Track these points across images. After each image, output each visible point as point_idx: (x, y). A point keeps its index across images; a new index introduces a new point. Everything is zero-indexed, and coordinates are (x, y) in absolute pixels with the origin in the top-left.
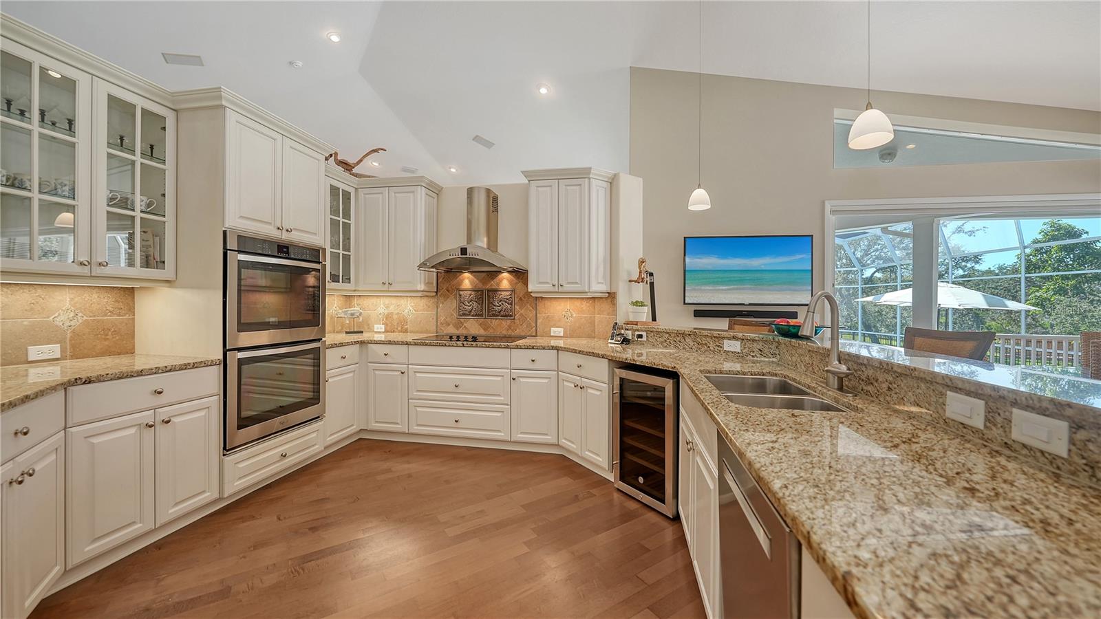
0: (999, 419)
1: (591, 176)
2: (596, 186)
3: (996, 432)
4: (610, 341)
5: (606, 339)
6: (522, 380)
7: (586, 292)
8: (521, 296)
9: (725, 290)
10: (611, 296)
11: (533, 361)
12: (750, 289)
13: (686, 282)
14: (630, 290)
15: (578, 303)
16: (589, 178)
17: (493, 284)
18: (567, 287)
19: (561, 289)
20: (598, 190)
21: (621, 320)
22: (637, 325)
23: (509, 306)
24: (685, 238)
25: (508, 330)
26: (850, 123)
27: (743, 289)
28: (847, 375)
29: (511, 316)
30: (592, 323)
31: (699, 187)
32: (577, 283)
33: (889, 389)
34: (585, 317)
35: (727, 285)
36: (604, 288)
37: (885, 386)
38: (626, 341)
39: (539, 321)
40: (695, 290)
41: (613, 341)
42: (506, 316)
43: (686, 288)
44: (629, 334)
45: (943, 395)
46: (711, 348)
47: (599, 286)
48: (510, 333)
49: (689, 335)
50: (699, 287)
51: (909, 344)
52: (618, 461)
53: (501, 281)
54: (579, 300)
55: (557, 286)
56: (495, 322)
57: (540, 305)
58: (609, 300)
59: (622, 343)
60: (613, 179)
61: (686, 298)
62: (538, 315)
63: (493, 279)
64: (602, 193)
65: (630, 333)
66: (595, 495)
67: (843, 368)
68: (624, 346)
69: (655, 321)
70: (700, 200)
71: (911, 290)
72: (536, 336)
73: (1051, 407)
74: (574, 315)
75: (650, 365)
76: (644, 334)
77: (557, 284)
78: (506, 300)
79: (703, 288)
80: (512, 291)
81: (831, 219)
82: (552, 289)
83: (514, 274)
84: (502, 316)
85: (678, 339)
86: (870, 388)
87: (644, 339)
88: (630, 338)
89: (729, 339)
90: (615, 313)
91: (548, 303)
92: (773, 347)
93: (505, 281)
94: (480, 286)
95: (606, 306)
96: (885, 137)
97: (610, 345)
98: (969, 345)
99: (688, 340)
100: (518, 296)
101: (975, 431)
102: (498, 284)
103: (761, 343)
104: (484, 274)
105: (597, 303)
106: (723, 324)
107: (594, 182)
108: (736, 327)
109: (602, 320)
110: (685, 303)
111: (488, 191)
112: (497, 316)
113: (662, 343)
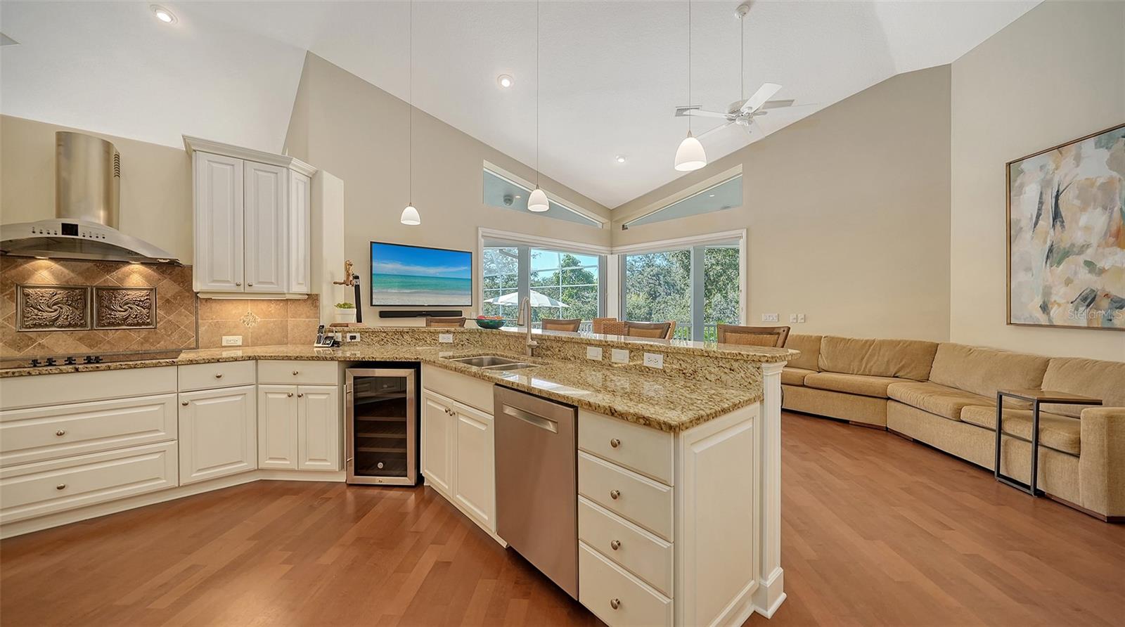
0: (607, 355)
1: (290, 167)
2: (296, 178)
3: (607, 360)
4: (315, 345)
5: (311, 343)
6: (198, 403)
7: (284, 294)
8: (168, 296)
9: (410, 293)
10: (313, 299)
11: (218, 377)
12: (428, 293)
13: (373, 285)
14: (333, 291)
15: (263, 306)
16: (288, 169)
17: (111, 279)
18: (257, 287)
19: (248, 289)
20: (297, 183)
21: (325, 321)
22: (347, 326)
23: (145, 311)
24: (371, 242)
25: (142, 344)
26: (530, 191)
27: (424, 293)
28: (538, 347)
29: (148, 324)
30: (284, 328)
31: (410, 205)
32: (272, 283)
33: (559, 351)
34: (274, 322)
35: (410, 289)
36: (305, 290)
37: (557, 350)
38: (336, 344)
39: (202, 329)
40: (382, 292)
41: (320, 345)
42: (138, 324)
43: (373, 291)
44: (339, 337)
45: (585, 349)
46: (428, 342)
47: (298, 288)
48: (147, 347)
49: (407, 332)
50: (385, 290)
51: (544, 328)
52: (353, 458)
53: (128, 275)
54: (265, 302)
55: (242, 286)
56: (113, 334)
57: (203, 310)
58: (309, 302)
59: (332, 346)
60: (314, 175)
61: (374, 300)
62: (200, 321)
63: (109, 272)
64: (301, 187)
65: (339, 335)
66: (330, 498)
67: (535, 343)
68: (335, 348)
69: (361, 322)
70: (410, 216)
71: (517, 293)
72: (197, 347)
73: (624, 346)
74: (259, 320)
75: (391, 360)
76: (358, 335)
77: (242, 283)
78: (138, 303)
79: (389, 290)
80: (151, 290)
81: (482, 241)
82: (235, 289)
83: (155, 267)
84: (128, 325)
85: (396, 337)
86: (548, 352)
87: (358, 339)
88: (340, 340)
89: (443, 333)
90: (317, 316)
91: (216, 307)
92: (477, 336)
93: (135, 277)
94: (80, 281)
95: (305, 309)
96: (545, 208)
97: (315, 349)
98: (572, 326)
99: (406, 337)
100: (162, 298)
101: (599, 362)
102: (121, 280)
103: (468, 334)
104: (90, 264)
105: (291, 307)
106: (420, 323)
107: (294, 175)
108: (432, 324)
109: (300, 322)
110: (372, 305)
111: (107, 146)
112: (119, 324)
113: (378, 342)
